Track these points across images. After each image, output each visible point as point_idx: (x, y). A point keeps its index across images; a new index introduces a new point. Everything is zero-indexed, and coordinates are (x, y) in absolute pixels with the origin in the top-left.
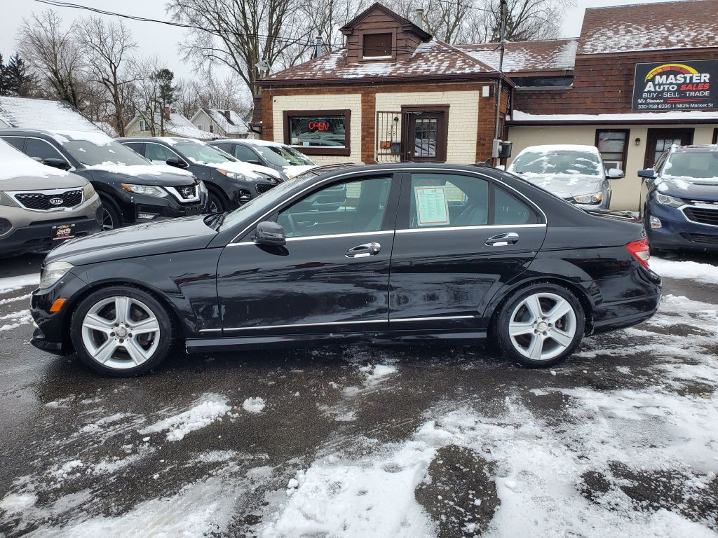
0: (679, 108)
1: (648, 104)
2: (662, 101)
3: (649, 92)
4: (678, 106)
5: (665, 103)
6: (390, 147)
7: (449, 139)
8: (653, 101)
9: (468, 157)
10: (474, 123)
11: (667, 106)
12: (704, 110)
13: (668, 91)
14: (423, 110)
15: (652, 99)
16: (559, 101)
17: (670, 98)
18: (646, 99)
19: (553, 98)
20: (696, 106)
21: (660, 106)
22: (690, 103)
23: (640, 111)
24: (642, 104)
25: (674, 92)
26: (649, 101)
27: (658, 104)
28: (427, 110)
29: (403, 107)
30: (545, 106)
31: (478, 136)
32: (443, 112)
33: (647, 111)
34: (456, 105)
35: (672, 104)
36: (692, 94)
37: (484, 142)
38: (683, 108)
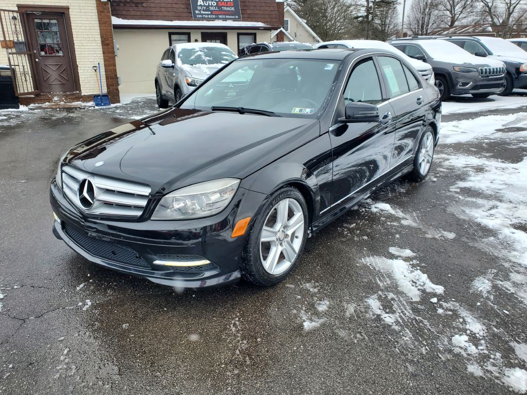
0: (220, 18)
1: (202, 14)
2: (210, 13)
3: (201, 5)
4: (220, 17)
5: (211, 14)
6: (14, 47)
7: (74, 39)
8: (204, 13)
9: (96, 55)
10: (96, 25)
11: (214, 16)
12: (234, 20)
13: (212, 6)
14: (42, 10)
15: (204, 10)
16: (141, 9)
17: (215, 11)
18: (200, 10)
19: (137, 6)
20: (229, 17)
21: (209, 16)
22: (225, 15)
23: (199, 20)
24: (198, 14)
25: (215, 6)
26: (202, 12)
27: (208, 15)
28: (47, 10)
29: (19, 6)
30: (133, 13)
31: (101, 37)
32: (63, 13)
33: (203, 19)
34: (75, 7)
35: (216, 15)
36: (225, 9)
37: (108, 42)
38: (222, 18)
